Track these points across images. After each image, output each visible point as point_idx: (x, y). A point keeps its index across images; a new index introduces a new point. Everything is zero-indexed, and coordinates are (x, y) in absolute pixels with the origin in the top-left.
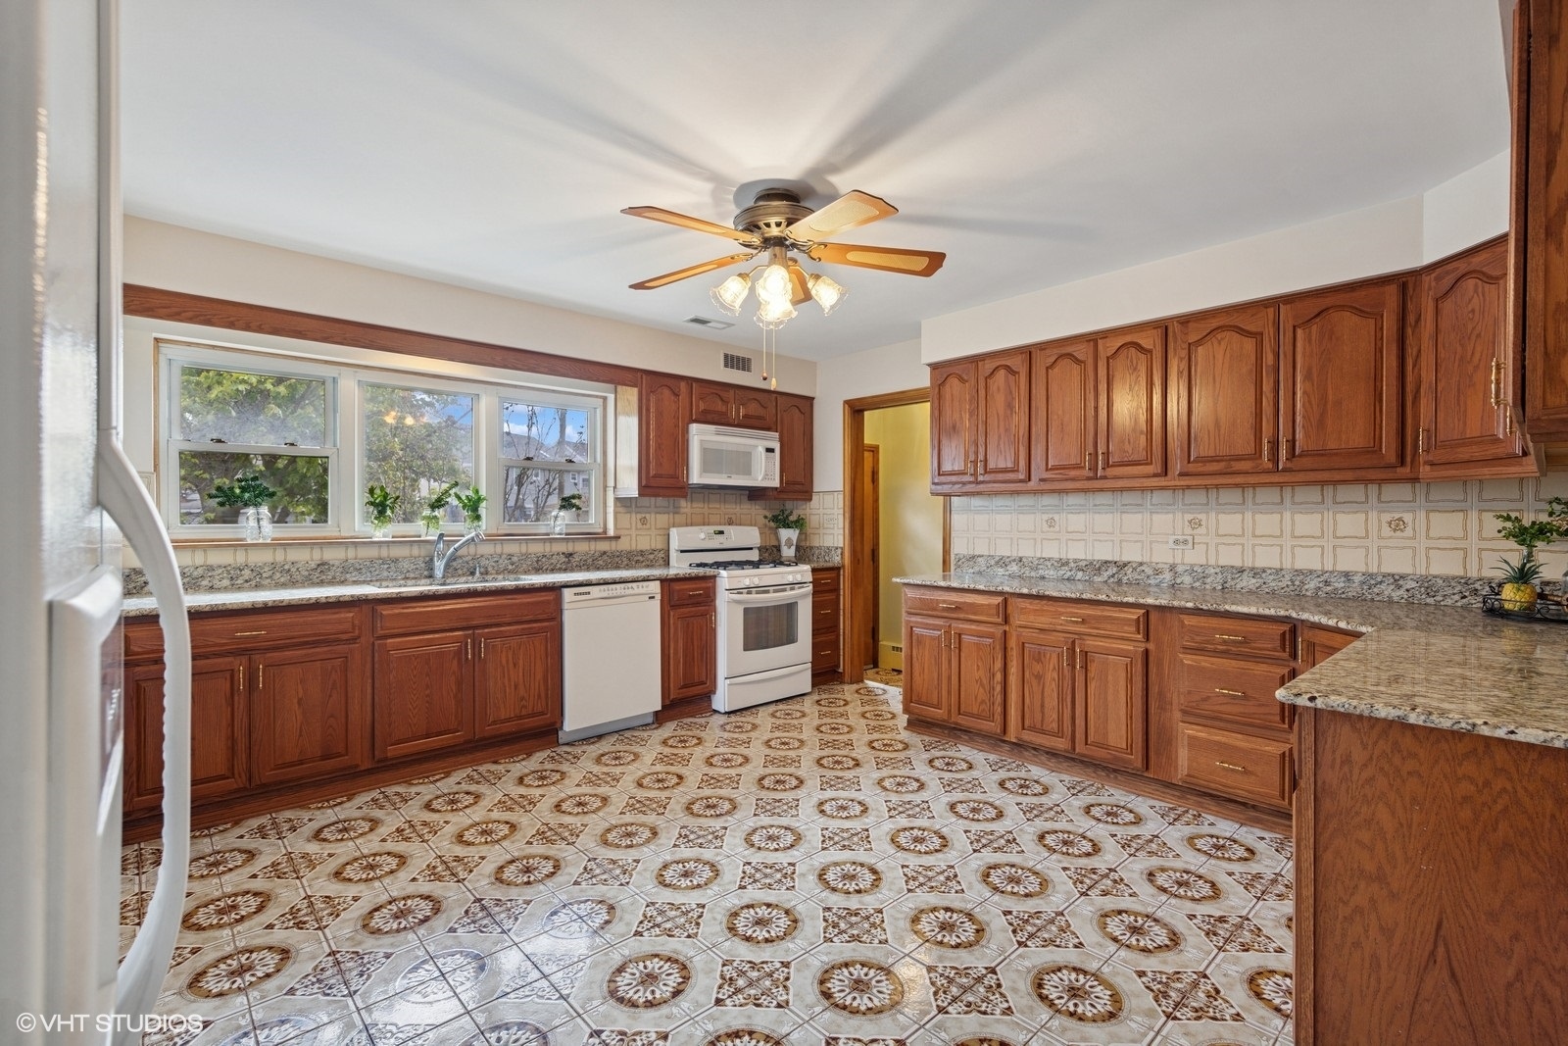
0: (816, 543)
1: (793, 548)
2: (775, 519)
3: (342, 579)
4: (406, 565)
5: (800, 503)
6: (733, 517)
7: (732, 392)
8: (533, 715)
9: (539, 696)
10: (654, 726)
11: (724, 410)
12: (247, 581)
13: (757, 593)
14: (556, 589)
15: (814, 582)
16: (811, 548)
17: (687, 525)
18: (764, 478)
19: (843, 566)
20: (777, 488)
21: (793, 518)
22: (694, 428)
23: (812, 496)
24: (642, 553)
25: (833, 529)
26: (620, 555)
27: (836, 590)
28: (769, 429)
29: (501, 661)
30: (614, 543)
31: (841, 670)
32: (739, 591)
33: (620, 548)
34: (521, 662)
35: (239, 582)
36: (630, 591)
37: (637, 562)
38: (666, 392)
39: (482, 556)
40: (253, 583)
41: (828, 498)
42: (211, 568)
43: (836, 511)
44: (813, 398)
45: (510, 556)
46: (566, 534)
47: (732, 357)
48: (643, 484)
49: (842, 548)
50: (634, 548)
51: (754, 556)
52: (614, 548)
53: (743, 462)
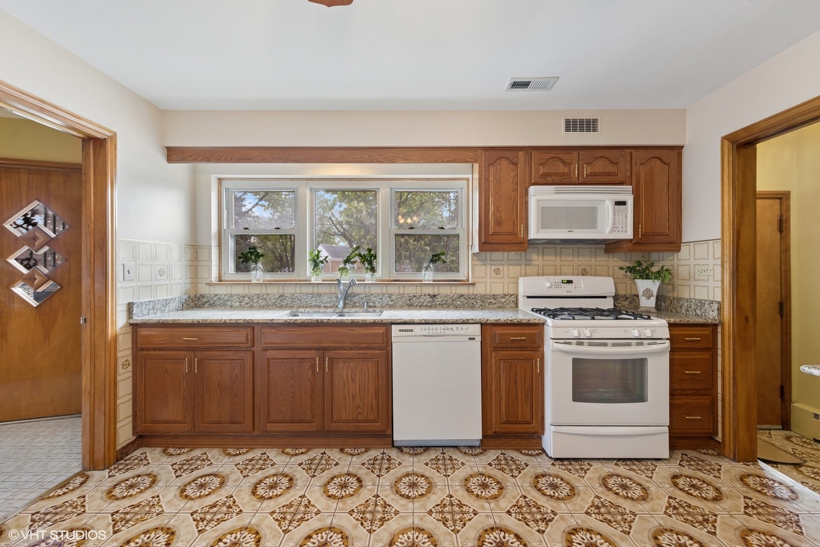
0: (686, 295)
1: (653, 300)
2: (631, 269)
3: (292, 305)
4: (325, 299)
5: (666, 254)
6: (588, 269)
7: (575, 154)
8: (367, 421)
9: (372, 407)
10: (478, 451)
11: (566, 172)
12: (247, 304)
13: (590, 345)
14: (388, 325)
15: (672, 339)
16: (679, 300)
17: (538, 275)
18: (612, 231)
19: (722, 324)
20: (631, 240)
21: (655, 269)
22: (532, 189)
23: (680, 247)
24: (494, 297)
25: (708, 280)
26: (475, 297)
27: (713, 349)
28: (621, 184)
29: (342, 377)
30: (471, 288)
31: (719, 438)
32: (567, 341)
33: (475, 292)
34: (358, 378)
35: (243, 304)
36: (450, 332)
37: (490, 303)
38: (504, 163)
39: (372, 295)
40: (249, 305)
41: (701, 249)
42: (231, 296)
43: (711, 262)
44: (682, 147)
45: (390, 295)
46: (434, 281)
47: (575, 121)
48: (482, 241)
49: (719, 303)
50: (488, 292)
51: (608, 304)
52: (471, 292)
53: (589, 216)
